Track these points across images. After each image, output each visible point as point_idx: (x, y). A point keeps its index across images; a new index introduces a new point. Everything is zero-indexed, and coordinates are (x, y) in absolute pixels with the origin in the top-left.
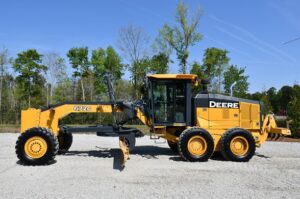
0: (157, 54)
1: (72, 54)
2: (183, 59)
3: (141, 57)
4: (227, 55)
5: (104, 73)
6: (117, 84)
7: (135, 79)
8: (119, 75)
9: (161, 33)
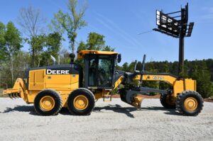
0: (52, 32)
2: (72, 38)
3: (38, 34)
4: (104, 39)
5: (5, 44)
6: (16, 54)
7: (33, 51)
8: (18, 47)
9: (55, 17)
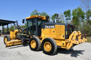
1: (65, 13)
